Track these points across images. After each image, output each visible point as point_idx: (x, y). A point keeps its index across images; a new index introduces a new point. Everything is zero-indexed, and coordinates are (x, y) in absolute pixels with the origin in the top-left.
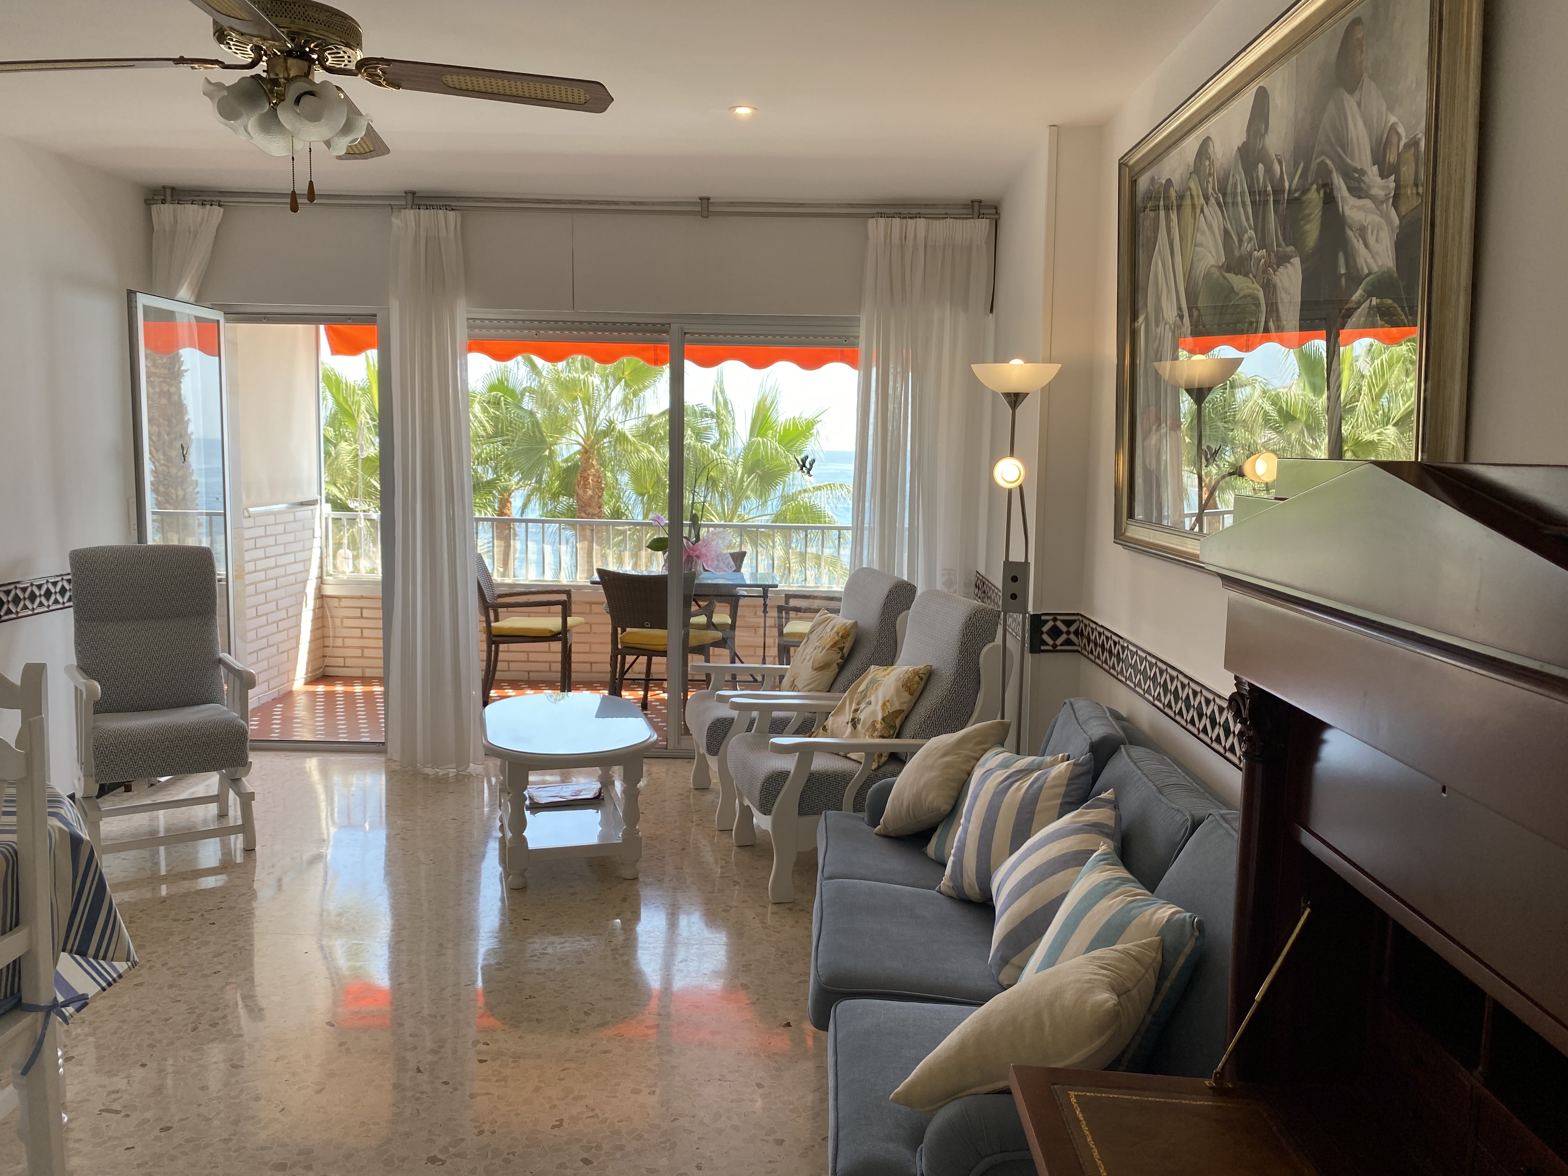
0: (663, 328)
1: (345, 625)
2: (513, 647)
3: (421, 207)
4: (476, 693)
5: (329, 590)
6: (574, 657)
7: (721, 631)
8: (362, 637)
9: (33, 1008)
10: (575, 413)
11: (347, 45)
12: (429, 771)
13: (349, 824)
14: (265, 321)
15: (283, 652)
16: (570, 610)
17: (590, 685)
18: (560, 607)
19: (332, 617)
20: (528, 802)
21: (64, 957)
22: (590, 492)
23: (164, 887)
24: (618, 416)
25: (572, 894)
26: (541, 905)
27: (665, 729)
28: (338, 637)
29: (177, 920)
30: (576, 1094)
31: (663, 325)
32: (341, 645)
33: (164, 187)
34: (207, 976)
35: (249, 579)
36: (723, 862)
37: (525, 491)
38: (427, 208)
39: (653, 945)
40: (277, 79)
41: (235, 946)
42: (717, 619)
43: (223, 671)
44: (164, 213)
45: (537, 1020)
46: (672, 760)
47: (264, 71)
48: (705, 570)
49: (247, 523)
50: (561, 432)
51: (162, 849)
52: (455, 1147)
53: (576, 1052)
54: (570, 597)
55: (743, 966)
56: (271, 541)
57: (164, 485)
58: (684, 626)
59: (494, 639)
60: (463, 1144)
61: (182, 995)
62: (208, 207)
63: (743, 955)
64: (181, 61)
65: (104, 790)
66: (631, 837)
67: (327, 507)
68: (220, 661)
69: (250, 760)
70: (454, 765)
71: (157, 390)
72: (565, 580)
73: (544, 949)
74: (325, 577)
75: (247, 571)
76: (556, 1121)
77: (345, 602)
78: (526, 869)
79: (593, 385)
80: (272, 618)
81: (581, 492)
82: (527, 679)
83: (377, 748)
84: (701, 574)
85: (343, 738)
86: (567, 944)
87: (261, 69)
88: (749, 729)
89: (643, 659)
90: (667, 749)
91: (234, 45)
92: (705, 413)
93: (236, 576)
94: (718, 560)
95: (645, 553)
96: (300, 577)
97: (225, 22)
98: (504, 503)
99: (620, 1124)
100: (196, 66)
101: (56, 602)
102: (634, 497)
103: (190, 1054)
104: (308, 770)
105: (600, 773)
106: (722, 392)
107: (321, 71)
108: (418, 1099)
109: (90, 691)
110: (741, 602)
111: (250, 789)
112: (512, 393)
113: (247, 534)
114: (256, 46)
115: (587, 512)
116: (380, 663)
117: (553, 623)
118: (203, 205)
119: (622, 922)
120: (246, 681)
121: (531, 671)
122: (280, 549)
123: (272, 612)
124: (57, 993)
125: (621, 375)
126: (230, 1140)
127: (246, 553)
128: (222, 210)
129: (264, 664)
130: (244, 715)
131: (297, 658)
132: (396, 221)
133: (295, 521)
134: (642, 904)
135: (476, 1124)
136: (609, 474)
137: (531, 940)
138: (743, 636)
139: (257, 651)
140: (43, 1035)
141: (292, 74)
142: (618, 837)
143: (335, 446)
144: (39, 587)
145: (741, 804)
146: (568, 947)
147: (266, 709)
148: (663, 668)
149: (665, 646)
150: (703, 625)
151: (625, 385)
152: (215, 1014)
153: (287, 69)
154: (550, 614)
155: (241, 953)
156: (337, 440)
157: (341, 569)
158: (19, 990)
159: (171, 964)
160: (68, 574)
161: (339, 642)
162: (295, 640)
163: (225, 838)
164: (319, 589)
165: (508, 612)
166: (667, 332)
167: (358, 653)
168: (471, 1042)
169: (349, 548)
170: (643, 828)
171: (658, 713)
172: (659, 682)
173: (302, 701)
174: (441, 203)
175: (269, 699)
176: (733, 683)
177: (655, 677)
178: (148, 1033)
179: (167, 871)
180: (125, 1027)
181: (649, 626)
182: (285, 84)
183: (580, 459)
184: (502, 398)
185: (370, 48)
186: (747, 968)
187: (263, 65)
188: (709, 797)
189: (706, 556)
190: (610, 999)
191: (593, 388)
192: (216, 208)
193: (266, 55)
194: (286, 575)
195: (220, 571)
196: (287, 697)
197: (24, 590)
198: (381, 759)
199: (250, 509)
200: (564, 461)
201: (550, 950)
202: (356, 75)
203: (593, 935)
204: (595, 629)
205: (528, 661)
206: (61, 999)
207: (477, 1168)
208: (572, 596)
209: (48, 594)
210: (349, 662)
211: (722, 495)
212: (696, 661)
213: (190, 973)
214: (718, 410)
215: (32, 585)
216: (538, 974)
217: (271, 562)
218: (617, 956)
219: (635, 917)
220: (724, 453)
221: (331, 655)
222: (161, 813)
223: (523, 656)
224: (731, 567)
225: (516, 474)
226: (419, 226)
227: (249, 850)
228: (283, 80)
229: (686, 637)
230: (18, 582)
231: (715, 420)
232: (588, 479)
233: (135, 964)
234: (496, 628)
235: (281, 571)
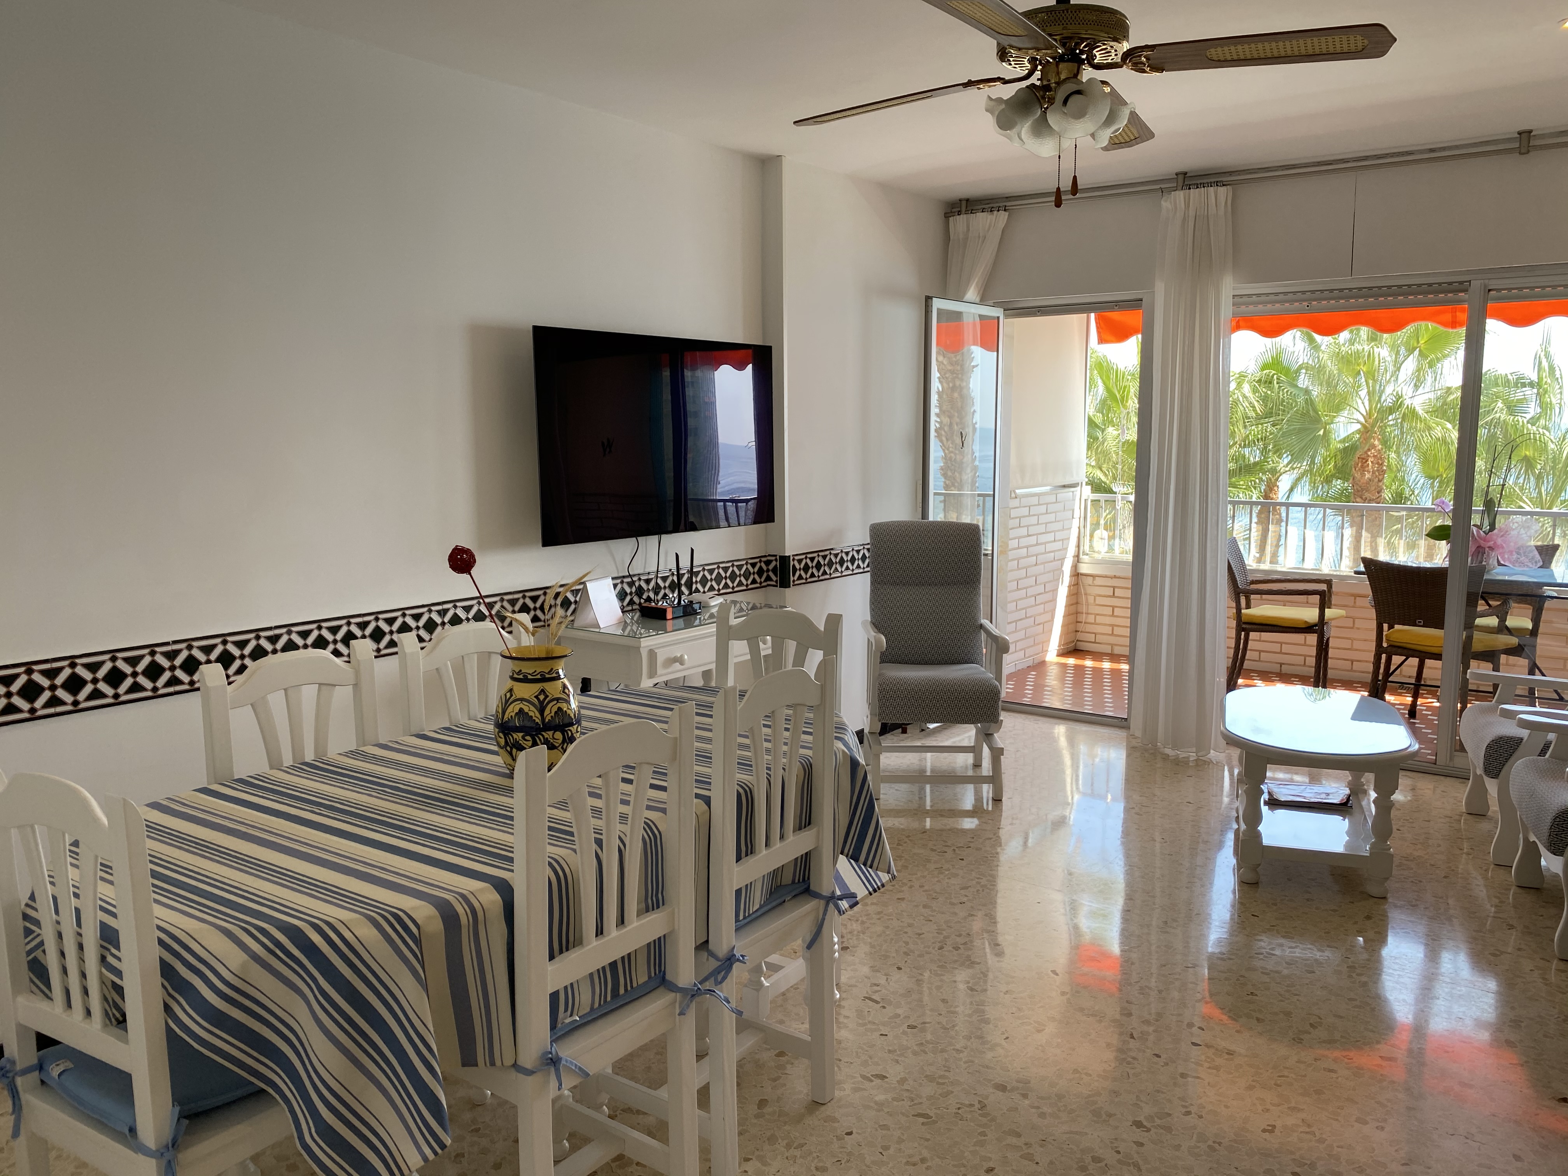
0: (1462, 287)
1: (1097, 602)
2: (1266, 636)
3: (1191, 187)
4: (1223, 679)
5: (1084, 569)
6: (1331, 652)
7: (1516, 637)
8: (1113, 615)
9: (817, 895)
10: (1357, 387)
11: (1116, 40)
12: (1168, 751)
13: (1092, 794)
14: (1039, 314)
15: (1039, 624)
16: (1330, 601)
17: (1348, 685)
18: (1318, 597)
19: (1086, 594)
20: (1265, 796)
21: (842, 859)
22: (1367, 476)
23: (928, 820)
24: (1407, 391)
25: (1308, 900)
26: (1272, 904)
27: (1435, 742)
28: (1091, 614)
29: (935, 850)
30: (1293, 1105)
31: (1461, 283)
32: (1093, 621)
33: (960, 200)
34: (952, 904)
35: (1012, 554)
36: (1497, 901)
37: (1295, 474)
38: (1197, 187)
39: (1398, 973)
40: (1049, 85)
41: (979, 883)
42: (1512, 622)
43: (983, 635)
44: (959, 223)
45: (1258, 1020)
46: (1442, 778)
47: (1038, 80)
48: (1500, 564)
49: (1015, 503)
50: (1338, 409)
51: (928, 787)
52: (1161, 1119)
53: (1297, 1062)
54: (1331, 587)
55: (1510, 1021)
56: (1034, 520)
57: (951, 470)
58: (1466, 628)
59: (1244, 626)
60: (1169, 1119)
61: (933, 916)
62: (995, 212)
63: (1513, 1008)
64: (969, 84)
65: (885, 729)
66: (1381, 853)
67: (1087, 490)
68: (981, 626)
69: (1001, 718)
70: (1194, 750)
71: (951, 385)
72: (1326, 569)
73: (1273, 949)
74: (1081, 556)
75: (1010, 547)
76: (1268, 1125)
77: (1098, 581)
78: (1259, 865)
79: (1379, 358)
80: (1031, 592)
81: (1358, 475)
82: (1279, 671)
83: (1121, 723)
84: (1494, 568)
85: (1088, 709)
86: (1297, 950)
87: (1035, 79)
88: (1543, 753)
89: (1414, 661)
90: (1435, 764)
91: (1013, 61)
92: (1521, 382)
93: (1001, 551)
94: (1518, 553)
95: (1423, 543)
96: (1058, 555)
97: (1006, 41)
98: (1271, 487)
99: (1340, 1149)
100: (981, 86)
101: (858, 567)
102: (1422, 481)
103: (936, 969)
104: (1056, 735)
105: (1350, 778)
106: (1548, 356)
107: (1090, 69)
108: (1129, 1063)
109: (878, 642)
110: (1548, 604)
111: (1001, 745)
112: (1287, 371)
113: (1014, 513)
114: (1032, 58)
115: (1364, 497)
116: (1127, 641)
117: (1310, 614)
118: (991, 211)
119: (1364, 941)
120: (1001, 647)
121: (1283, 664)
122: (1042, 529)
123: (1031, 586)
124: (837, 889)
125: (1415, 345)
126: (961, 1052)
127: (1011, 532)
128: (1007, 214)
129: (1021, 634)
130: (999, 677)
131: (1051, 630)
132: (1166, 204)
133: (1056, 502)
134: (1390, 926)
135: (1184, 1104)
136: (1393, 455)
137: (1260, 938)
138: (1550, 645)
139: (1016, 621)
140: (823, 919)
141: (1063, 77)
142: (1366, 850)
143: (1103, 431)
144: (847, 553)
145: (1526, 839)
146: (1298, 953)
147: (1020, 676)
148: (1438, 674)
149: (1440, 649)
150: (1494, 628)
151: (1419, 355)
152: (958, 939)
153: (1058, 73)
154: (1308, 604)
155: (983, 890)
156: (1105, 425)
157: (1096, 549)
158: (809, 878)
159: (926, 888)
160: (868, 544)
161: (1091, 619)
162: (1051, 613)
163: (977, 785)
164: (1075, 567)
165: (1261, 599)
166: (1465, 291)
167: (1108, 630)
168: (1186, 1023)
169: (1106, 529)
170: (1394, 845)
171: (1429, 723)
172: (1433, 690)
173: (1054, 671)
174: (1212, 180)
175: (1025, 666)
176: (1530, 698)
177: (1428, 683)
178: (904, 942)
179: (931, 806)
180: (888, 933)
181: (1422, 624)
182: (1055, 88)
183: (1359, 439)
184: (1275, 377)
185: (1137, 37)
186: (1516, 1023)
187: (1038, 74)
188: (1485, 826)
189: (1503, 547)
190: (1341, 1017)
191: (1379, 361)
192: (1002, 212)
193: (1041, 64)
194: (1046, 553)
195: (986, 546)
196: (1040, 666)
197: (836, 555)
198: (1122, 734)
199: (1017, 491)
200: (1340, 442)
201: (1278, 952)
202: (1121, 67)
203: (1328, 946)
204: (1358, 623)
205: (1281, 653)
206: (838, 893)
207: (1181, 1146)
208: (1333, 586)
209: (853, 560)
210: (1099, 638)
211: (1539, 478)
212: (1479, 669)
213: (940, 899)
214: (1540, 378)
215: (842, 551)
216: (1263, 973)
217: (1032, 540)
218: (1354, 975)
219: (1382, 939)
220: (1545, 428)
221: (1083, 630)
222: (929, 755)
223: (1276, 647)
224: (1536, 562)
225: (1285, 456)
226: (1189, 206)
227: (997, 800)
228: (1054, 85)
229: (1470, 638)
230: (832, 549)
231: (1535, 391)
232: (1367, 461)
233: (894, 877)
234: (1246, 615)
235: (1041, 549)
